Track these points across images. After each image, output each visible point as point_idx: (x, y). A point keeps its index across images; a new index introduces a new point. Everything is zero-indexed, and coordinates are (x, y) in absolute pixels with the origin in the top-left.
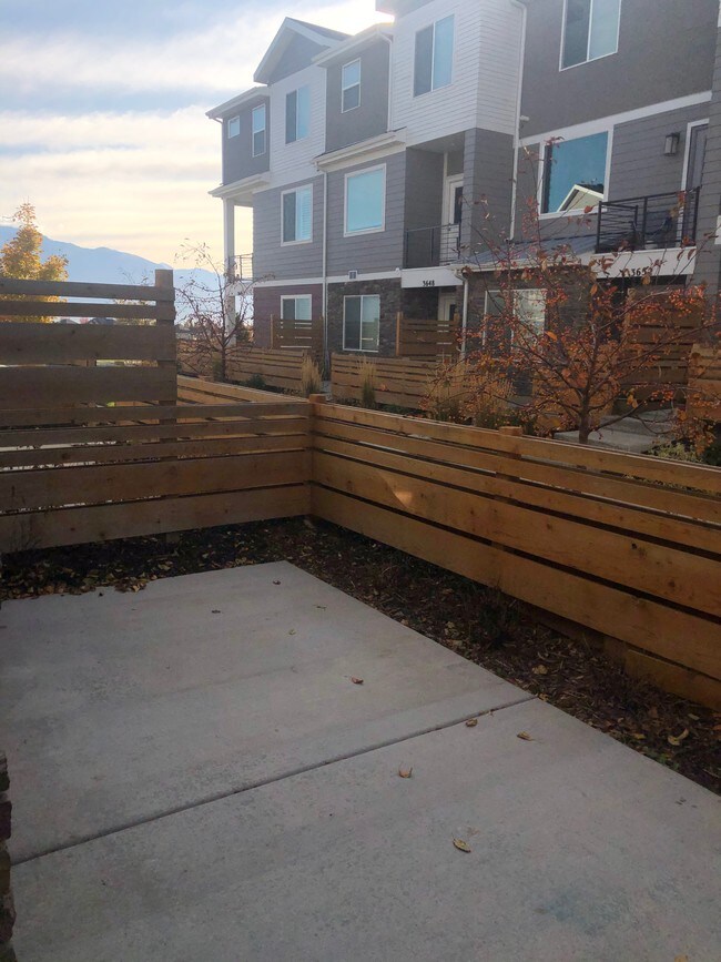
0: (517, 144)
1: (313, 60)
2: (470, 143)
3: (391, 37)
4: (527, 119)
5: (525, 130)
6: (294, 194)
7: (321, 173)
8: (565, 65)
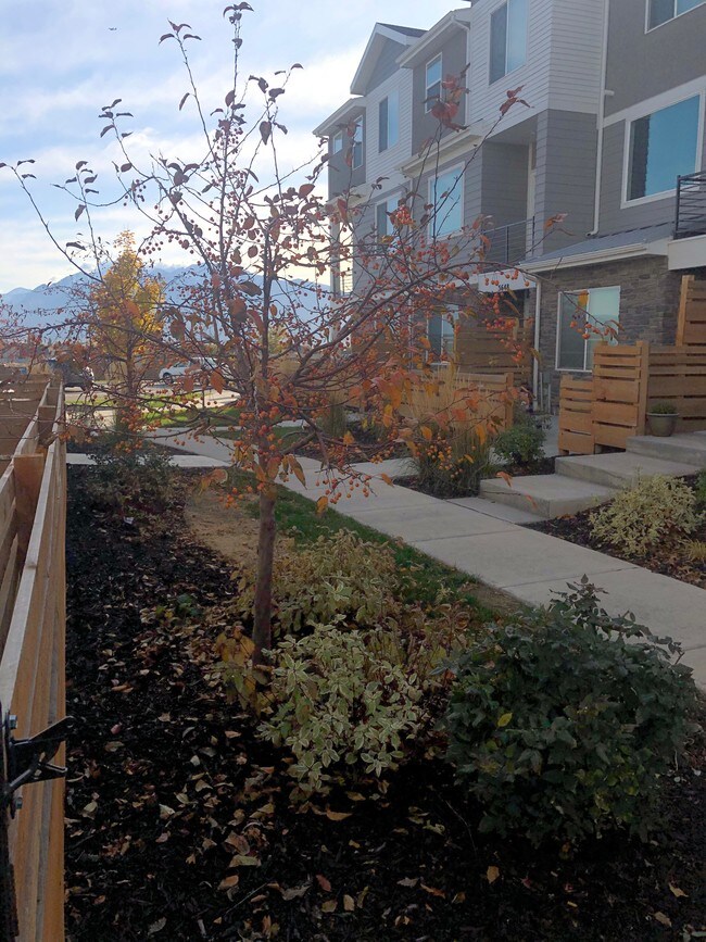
0: (602, 123)
1: (397, 61)
2: (543, 125)
3: (468, 24)
4: (612, 93)
5: (611, 106)
6: (386, 204)
7: (408, 179)
8: (650, 27)
